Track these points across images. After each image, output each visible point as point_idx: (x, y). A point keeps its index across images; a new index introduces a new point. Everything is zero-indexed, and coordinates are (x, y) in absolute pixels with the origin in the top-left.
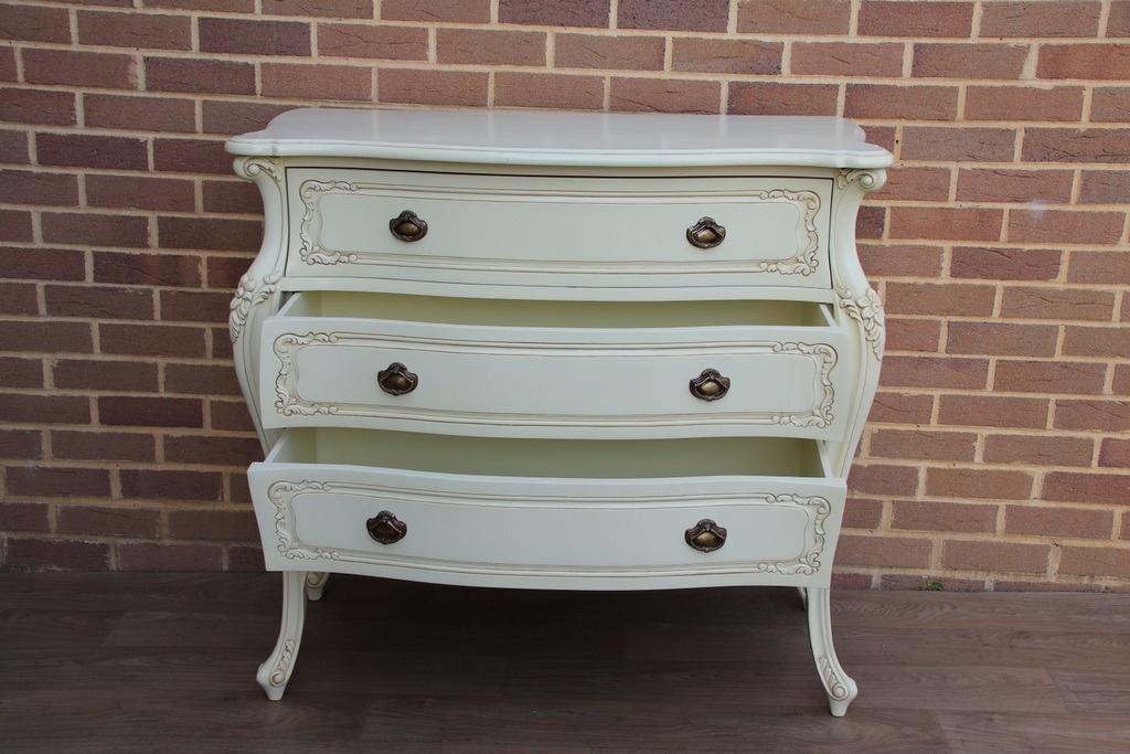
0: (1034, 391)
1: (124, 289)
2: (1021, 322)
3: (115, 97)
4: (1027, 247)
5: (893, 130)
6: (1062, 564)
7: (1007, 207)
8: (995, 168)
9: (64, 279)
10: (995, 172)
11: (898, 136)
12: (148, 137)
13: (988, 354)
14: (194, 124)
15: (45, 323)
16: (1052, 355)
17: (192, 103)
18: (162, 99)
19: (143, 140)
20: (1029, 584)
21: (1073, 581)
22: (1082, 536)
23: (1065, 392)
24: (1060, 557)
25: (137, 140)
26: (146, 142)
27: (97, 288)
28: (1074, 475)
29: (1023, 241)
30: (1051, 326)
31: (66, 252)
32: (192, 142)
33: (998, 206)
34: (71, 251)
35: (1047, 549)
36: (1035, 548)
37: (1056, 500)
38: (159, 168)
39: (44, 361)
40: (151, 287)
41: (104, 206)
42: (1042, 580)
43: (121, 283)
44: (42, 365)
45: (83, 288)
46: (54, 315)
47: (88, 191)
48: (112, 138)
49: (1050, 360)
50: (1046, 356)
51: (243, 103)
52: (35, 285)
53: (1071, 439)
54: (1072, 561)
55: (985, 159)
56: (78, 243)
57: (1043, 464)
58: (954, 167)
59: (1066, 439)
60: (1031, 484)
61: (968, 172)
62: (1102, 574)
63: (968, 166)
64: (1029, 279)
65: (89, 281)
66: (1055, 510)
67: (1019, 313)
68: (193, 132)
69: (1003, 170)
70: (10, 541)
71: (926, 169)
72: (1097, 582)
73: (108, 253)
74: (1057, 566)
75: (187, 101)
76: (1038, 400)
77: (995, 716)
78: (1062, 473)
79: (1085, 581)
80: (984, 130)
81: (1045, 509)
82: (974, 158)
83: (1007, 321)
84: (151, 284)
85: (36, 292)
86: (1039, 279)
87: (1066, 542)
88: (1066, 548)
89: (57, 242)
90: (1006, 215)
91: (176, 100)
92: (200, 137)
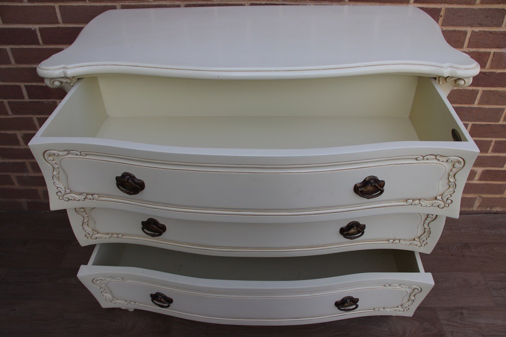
0: (486, 137)
1: (43, 102)
2: (487, 107)
3: (13, 6)
4: (498, 71)
5: (440, 10)
6: (481, 204)
7: (493, 51)
8: (491, 30)
9: (14, 98)
10: (491, 32)
11: (442, 13)
12: (36, 27)
13: (469, 121)
14: (58, 19)
15: (13, 118)
16: (499, 121)
17: (54, 7)
18: (38, 6)
19: (33, 29)
20: (465, 211)
21: (483, 209)
22: (492, 193)
23: (501, 137)
24: (480, 201)
25: (31, 29)
26: (35, 30)
27: (30, 102)
28: (495, 171)
29: (497, 68)
30: (501, 109)
31: (12, 86)
32: (58, 28)
33: (488, 50)
34: (14, 86)
35: (476, 198)
36: (471, 199)
37: (485, 180)
38: (45, 43)
39: (17, 134)
40: (55, 100)
41: (24, 63)
42: (471, 209)
43: (41, 99)
44: (17, 136)
45: (25, 102)
46: (15, 114)
47: (14, 57)
48: (18, 29)
49: (497, 123)
50: (495, 122)
51: (80, 6)
52: (3, 102)
53: (498, 157)
54: (485, 202)
55: (487, 26)
56: (16, 82)
57: (483, 167)
58: (469, 30)
59: (495, 157)
60: (475, 175)
61: (476, 32)
62: (496, 207)
63: (477, 29)
64: (496, 87)
65: (27, 99)
66: (483, 184)
67: (487, 103)
68: (58, 23)
69: (495, 31)
70: (27, 202)
71: (454, 31)
72: (493, 209)
73: (32, 86)
74: (478, 204)
75: (51, 6)
76: (488, 141)
77: (464, 311)
78: (490, 170)
79: (488, 209)
80: (489, 10)
81: (479, 184)
82: (481, 25)
83: (481, 106)
84: (54, 99)
85: (4, 105)
86: (501, 87)
87: (484, 196)
88: (484, 198)
89: (7, 81)
90: (491, 55)
91: (45, 6)
92: (62, 25)
